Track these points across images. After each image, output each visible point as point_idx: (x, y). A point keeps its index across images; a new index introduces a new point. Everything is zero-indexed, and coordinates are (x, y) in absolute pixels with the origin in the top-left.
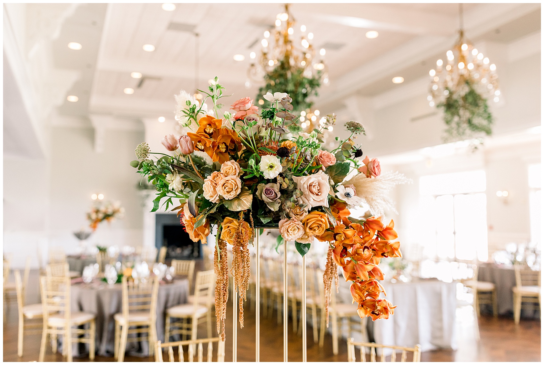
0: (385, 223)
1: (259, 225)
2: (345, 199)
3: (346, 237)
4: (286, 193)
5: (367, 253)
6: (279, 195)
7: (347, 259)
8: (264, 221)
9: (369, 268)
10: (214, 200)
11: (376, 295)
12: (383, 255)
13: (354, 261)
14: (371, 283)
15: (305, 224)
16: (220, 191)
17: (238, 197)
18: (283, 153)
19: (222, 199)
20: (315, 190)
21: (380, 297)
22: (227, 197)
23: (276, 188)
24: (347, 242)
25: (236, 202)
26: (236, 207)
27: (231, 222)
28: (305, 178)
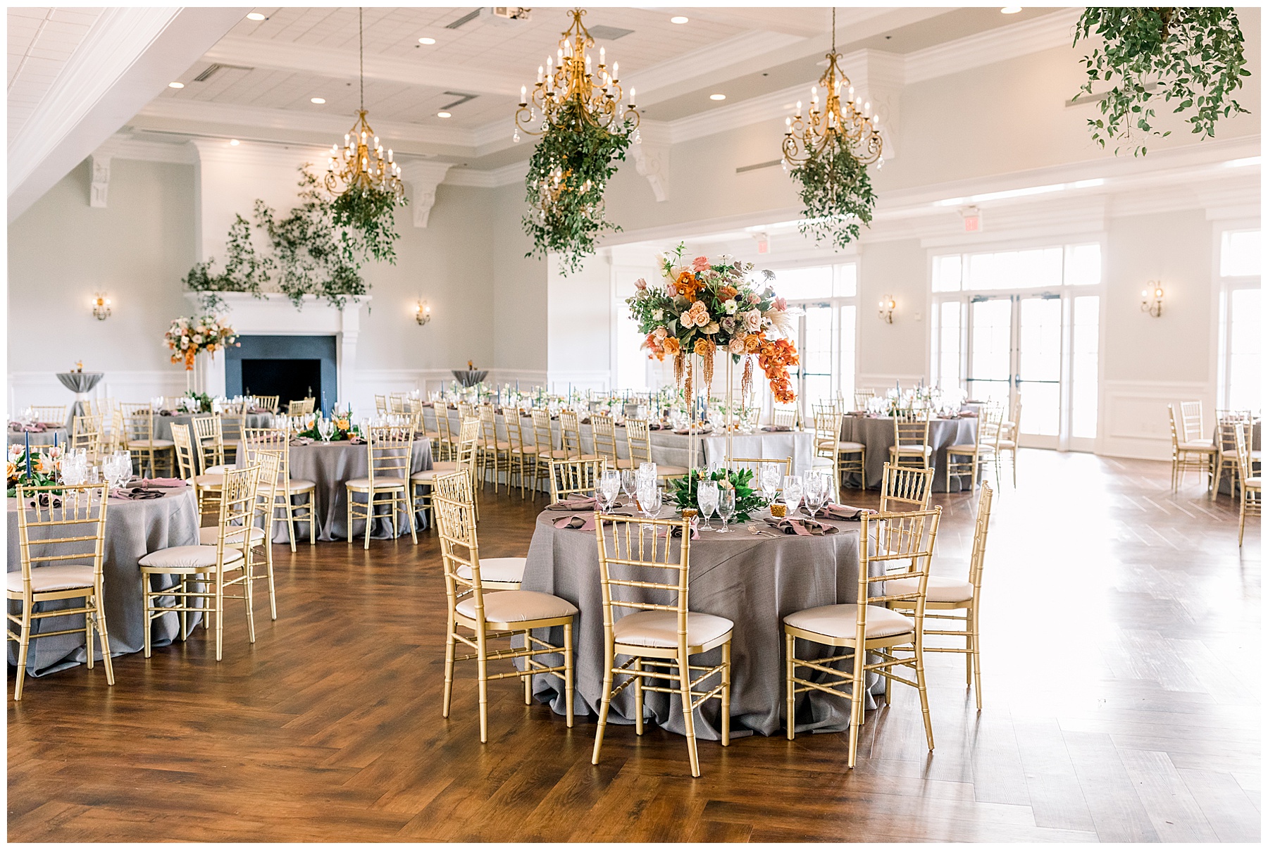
0: (789, 342)
1: (719, 343)
2: (768, 326)
3: (768, 352)
4: (738, 323)
5: (780, 362)
6: (734, 324)
7: (767, 366)
8: (721, 340)
9: (783, 370)
10: (689, 327)
11: (786, 388)
12: (787, 364)
13: (773, 367)
14: (783, 380)
15: (745, 342)
16: (695, 321)
17: (707, 325)
18: (738, 298)
19: (696, 325)
20: (754, 321)
21: (789, 388)
22: (700, 325)
23: (732, 320)
24: (768, 354)
25: (708, 328)
26: (707, 331)
27: (701, 341)
28: (748, 313)
